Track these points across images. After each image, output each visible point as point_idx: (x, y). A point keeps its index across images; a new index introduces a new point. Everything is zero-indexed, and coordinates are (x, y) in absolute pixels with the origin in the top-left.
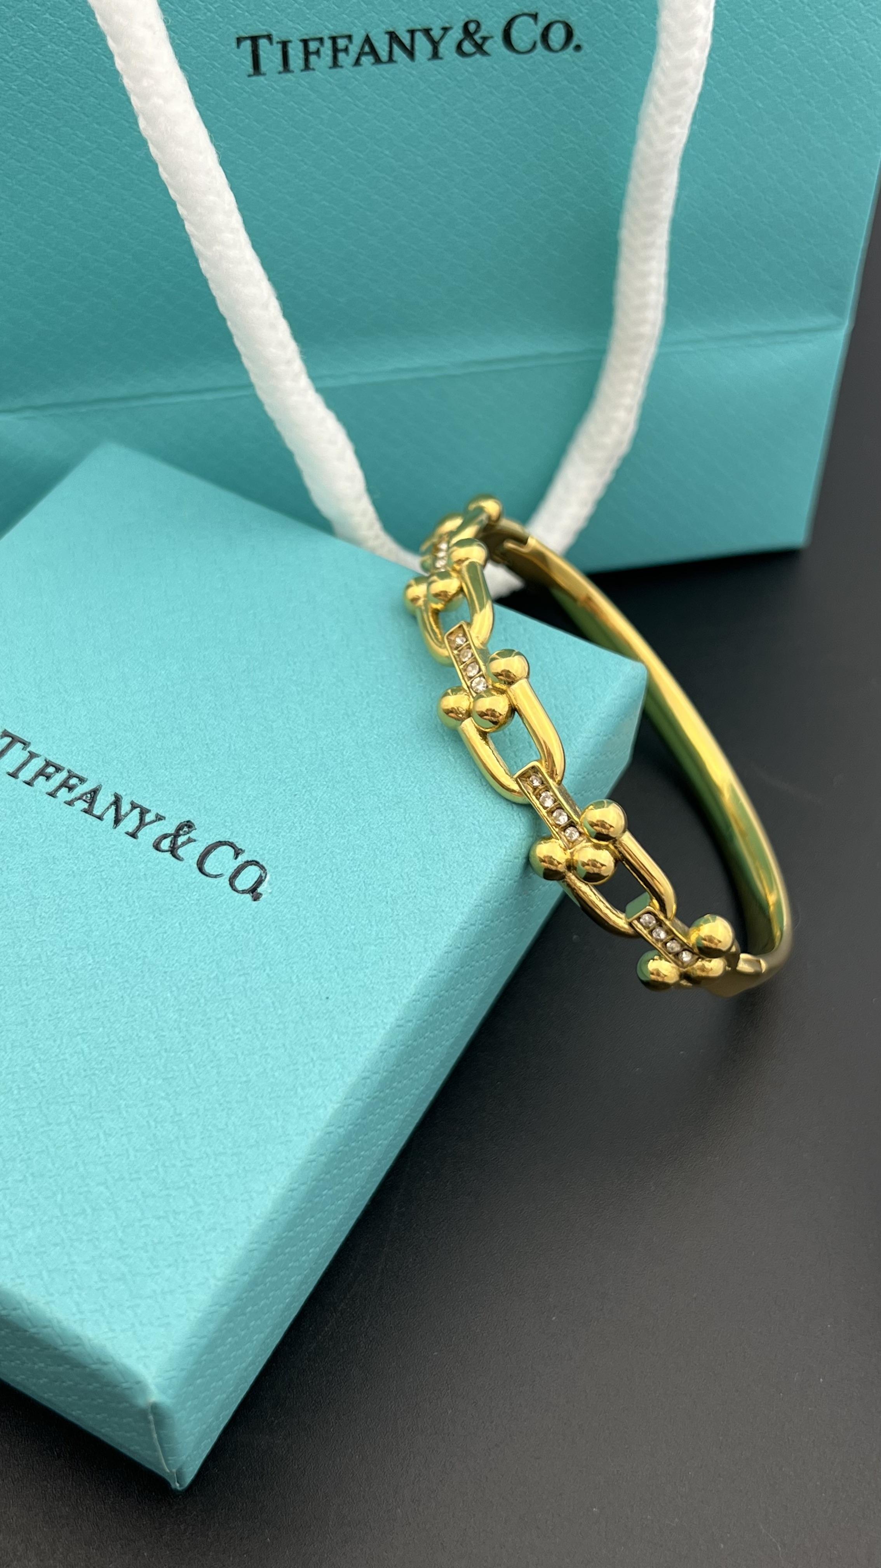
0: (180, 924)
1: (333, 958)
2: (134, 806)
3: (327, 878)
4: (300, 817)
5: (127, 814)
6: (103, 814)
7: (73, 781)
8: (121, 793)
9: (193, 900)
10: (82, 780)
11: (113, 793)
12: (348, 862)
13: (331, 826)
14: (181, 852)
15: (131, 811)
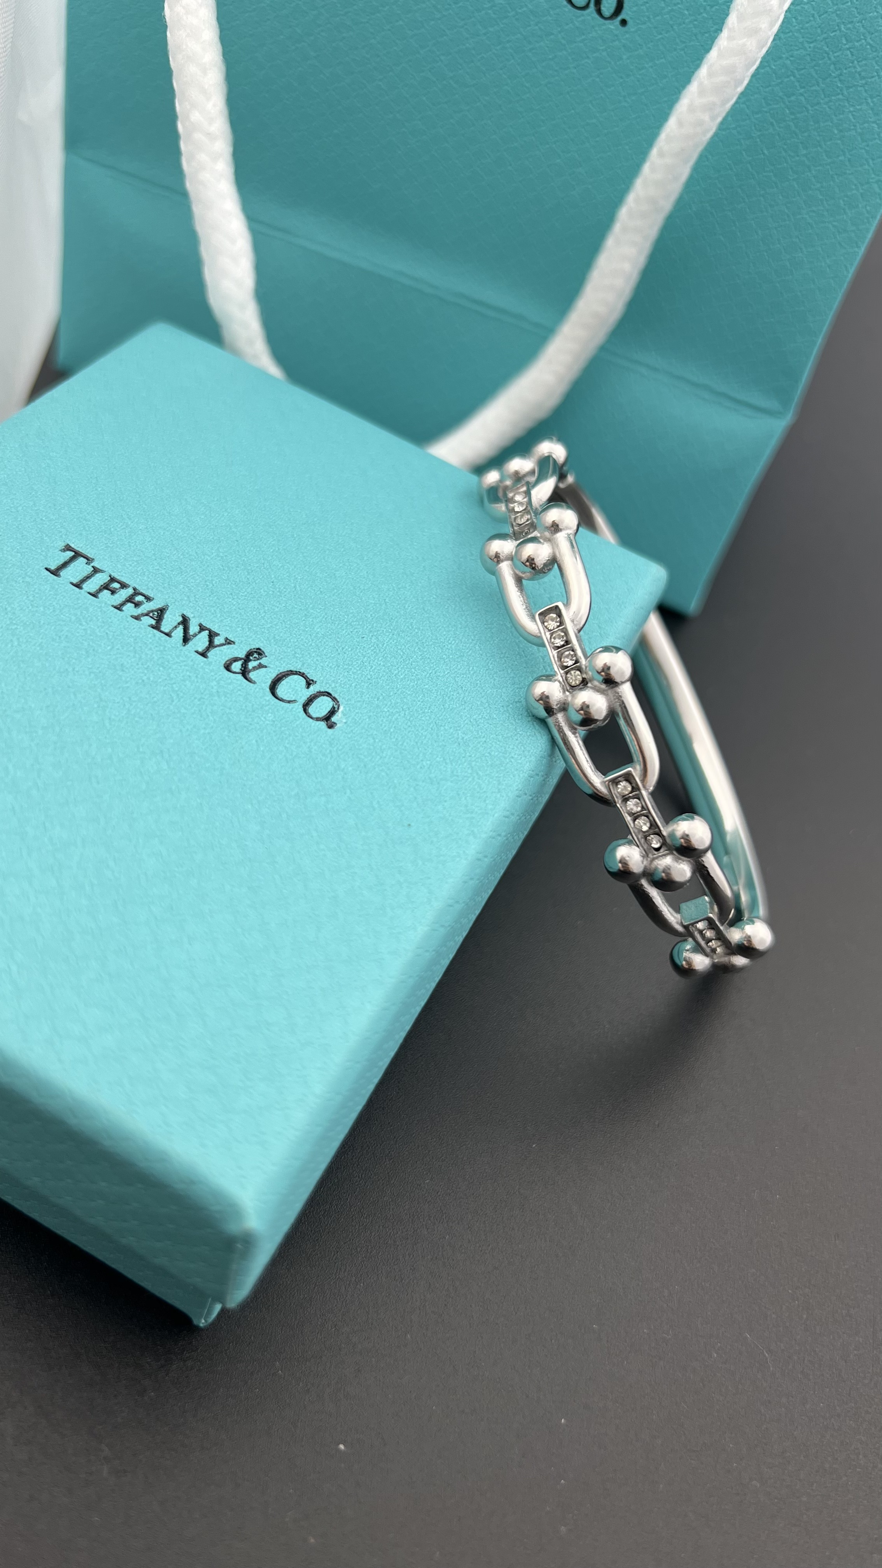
0: (256, 741)
1: (412, 789)
2: (202, 628)
3: (399, 715)
4: (369, 657)
5: (195, 635)
6: (171, 632)
7: (139, 598)
8: (188, 614)
9: (269, 721)
10: (148, 599)
11: (180, 614)
12: (419, 703)
13: (400, 669)
14: (252, 675)
15: (200, 632)
